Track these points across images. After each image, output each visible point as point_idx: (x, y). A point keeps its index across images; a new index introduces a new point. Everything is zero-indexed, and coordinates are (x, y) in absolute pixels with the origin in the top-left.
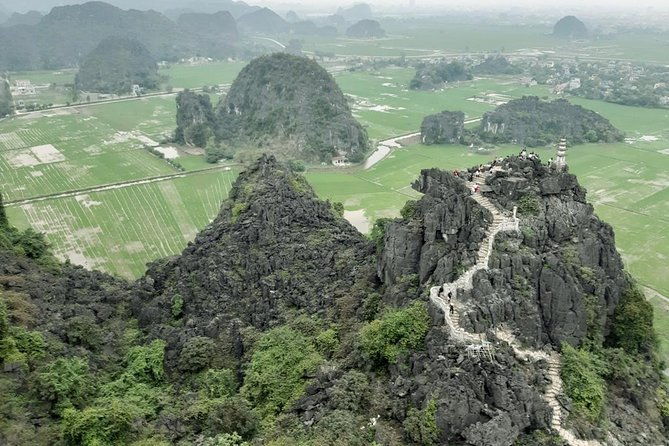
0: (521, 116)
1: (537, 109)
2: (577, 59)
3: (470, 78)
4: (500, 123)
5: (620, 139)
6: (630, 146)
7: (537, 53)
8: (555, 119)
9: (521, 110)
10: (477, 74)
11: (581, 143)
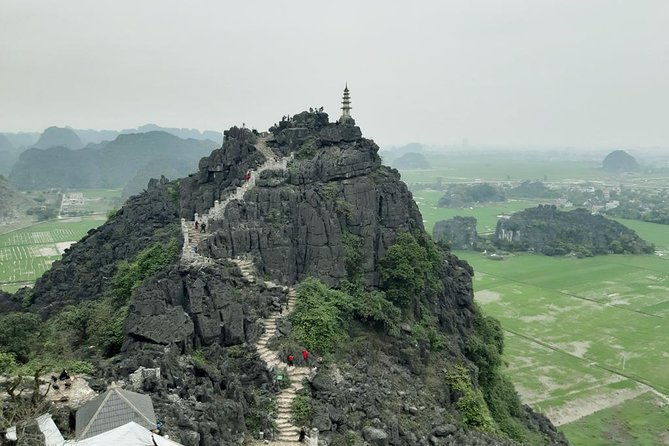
0: (537, 224)
1: (554, 218)
2: (621, 186)
3: (503, 199)
4: (514, 230)
5: (648, 250)
6: (660, 258)
7: (581, 181)
8: (574, 229)
9: (537, 218)
10: (512, 197)
11: (605, 254)
